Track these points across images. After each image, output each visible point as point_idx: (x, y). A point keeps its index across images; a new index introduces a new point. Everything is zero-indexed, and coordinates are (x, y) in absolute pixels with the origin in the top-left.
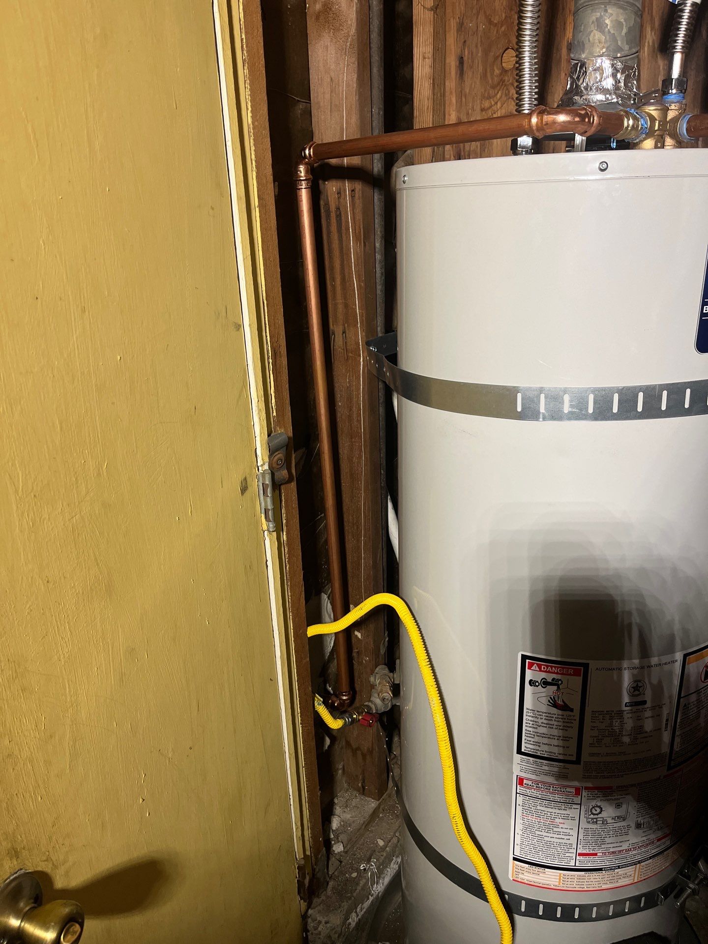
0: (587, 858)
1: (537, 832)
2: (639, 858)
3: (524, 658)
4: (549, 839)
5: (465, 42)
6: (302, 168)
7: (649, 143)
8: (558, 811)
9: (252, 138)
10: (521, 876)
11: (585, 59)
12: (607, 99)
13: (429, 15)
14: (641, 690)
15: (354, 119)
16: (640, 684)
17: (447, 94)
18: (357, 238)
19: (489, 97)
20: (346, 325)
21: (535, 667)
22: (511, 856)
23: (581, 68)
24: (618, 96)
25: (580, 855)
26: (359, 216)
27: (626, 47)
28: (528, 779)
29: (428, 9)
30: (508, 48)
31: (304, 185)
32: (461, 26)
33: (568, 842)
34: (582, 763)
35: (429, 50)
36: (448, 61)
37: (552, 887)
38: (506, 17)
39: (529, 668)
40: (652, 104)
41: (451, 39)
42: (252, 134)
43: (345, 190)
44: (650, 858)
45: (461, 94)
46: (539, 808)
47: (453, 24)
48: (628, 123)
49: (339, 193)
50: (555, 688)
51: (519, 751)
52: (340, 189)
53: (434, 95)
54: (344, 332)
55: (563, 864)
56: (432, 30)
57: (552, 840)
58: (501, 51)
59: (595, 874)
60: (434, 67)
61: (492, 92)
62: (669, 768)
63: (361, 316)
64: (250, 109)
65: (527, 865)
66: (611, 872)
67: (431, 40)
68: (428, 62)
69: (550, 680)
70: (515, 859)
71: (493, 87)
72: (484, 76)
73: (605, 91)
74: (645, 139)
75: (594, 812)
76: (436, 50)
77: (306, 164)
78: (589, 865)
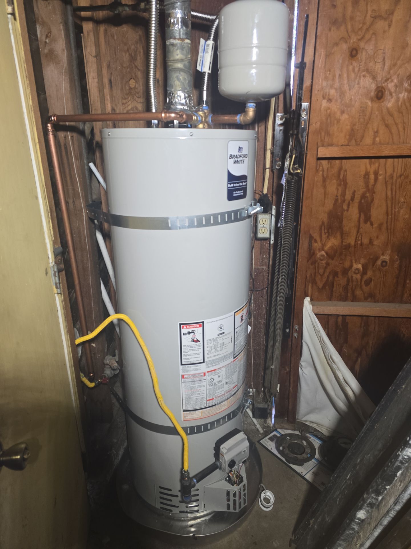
0: (210, 401)
1: (191, 396)
2: (228, 397)
3: (180, 324)
4: (196, 398)
5: (111, 73)
6: (49, 125)
7: (201, 126)
8: (198, 385)
9: (33, 111)
10: (186, 418)
11: (174, 91)
12: (184, 108)
13: (94, 59)
14: (222, 328)
15: (70, 104)
16: (222, 326)
17: (105, 95)
18: (76, 158)
19: (125, 99)
20: (74, 198)
21: (185, 327)
22: (182, 410)
23: (172, 94)
24: (187, 107)
25: (208, 400)
26: (77, 148)
27: (188, 88)
28: (186, 375)
29: (93, 57)
30: (131, 79)
31: (51, 133)
32: (109, 66)
33: (203, 397)
34: (205, 362)
35: (95, 75)
36: (104, 80)
37: (199, 418)
38: (129, 65)
39: (183, 328)
40: (201, 111)
41: (105, 71)
42: (33, 110)
43: (68, 136)
44: (232, 396)
45: (112, 96)
46: (191, 385)
47: (105, 65)
48: (195, 118)
49: (65, 137)
50: (193, 334)
51: (182, 364)
52: (65, 136)
53: (100, 95)
54: (74, 202)
55: (202, 407)
56: (96, 66)
57: (197, 398)
58: (129, 79)
59: (214, 407)
60: (98, 83)
61: (126, 97)
62: (234, 358)
63: (82, 194)
64: (31, 98)
65: (188, 412)
66: (219, 405)
67: (96, 71)
68: (96, 80)
69: (191, 331)
70: (184, 411)
71: (127, 94)
72: (122, 89)
73: (182, 104)
74: (200, 124)
75: (211, 381)
76: (98, 75)
77: (51, 124)
78: (212, 404)
